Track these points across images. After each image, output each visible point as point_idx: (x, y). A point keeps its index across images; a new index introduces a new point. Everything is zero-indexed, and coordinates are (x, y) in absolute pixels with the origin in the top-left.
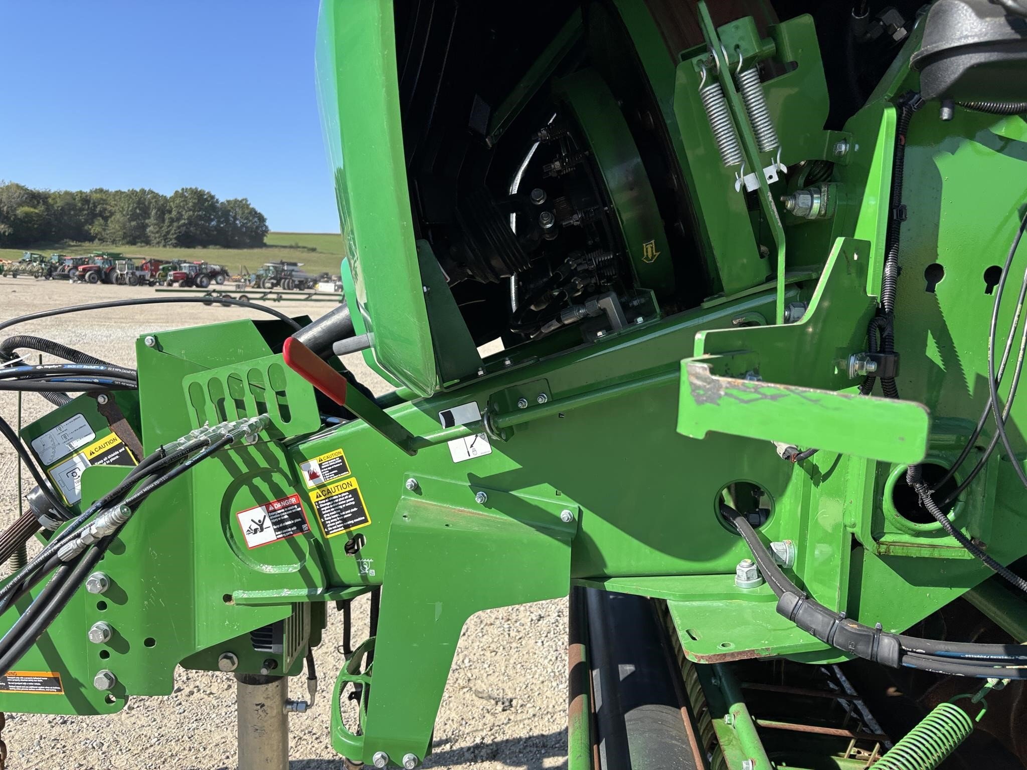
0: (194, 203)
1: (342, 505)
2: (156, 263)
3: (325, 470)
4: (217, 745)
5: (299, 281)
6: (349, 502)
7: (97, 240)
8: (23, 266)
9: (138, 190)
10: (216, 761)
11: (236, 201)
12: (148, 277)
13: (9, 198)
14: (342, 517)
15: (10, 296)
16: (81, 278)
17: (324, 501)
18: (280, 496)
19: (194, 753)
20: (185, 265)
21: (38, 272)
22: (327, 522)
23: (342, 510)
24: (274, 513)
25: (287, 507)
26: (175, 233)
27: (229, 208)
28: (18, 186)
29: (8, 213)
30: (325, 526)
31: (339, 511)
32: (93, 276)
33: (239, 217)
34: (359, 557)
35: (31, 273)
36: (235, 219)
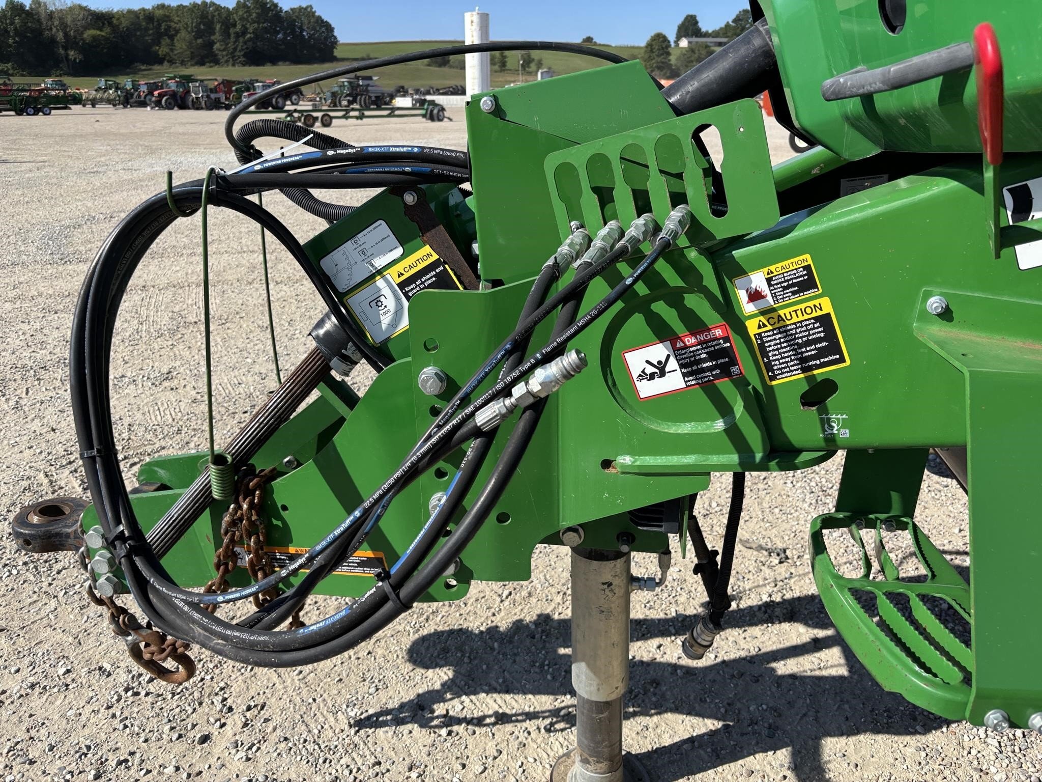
0: (257, 13)
1: (801, 338)
2: (228, 84)
3: (776, 287)
4: (477, 600)
5: (376, 97)
6: (813, 334)
7: (166, 63)
8: (100, 95)
9: (200, 3)
10: (483, 619)
11: (301, 8)
12: (223, 100)
13: (74, 21)
14: (800, 356)
15: (95, 126)
16: (158, 104)
17: (771, 333)
18: (696, 325)
19: (456, 609)
20: (258, 84)
21: (114, 99)
22: (773, 363)
23: (800, 346)
24: (683, 352)
25: (706, 342)
26: (243, 50)
27: (294, 18)
28: (81, 8)
29: (75, 37)
30: (769, 366)
31: (796, 347)
32: (169, 101)
33: (305, 28)
34: (823, 411)
35: (109, 101)
36: (302, 30)
